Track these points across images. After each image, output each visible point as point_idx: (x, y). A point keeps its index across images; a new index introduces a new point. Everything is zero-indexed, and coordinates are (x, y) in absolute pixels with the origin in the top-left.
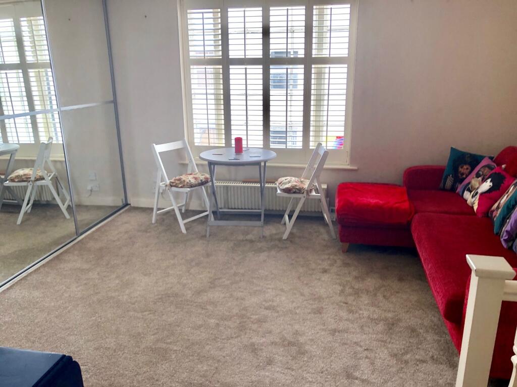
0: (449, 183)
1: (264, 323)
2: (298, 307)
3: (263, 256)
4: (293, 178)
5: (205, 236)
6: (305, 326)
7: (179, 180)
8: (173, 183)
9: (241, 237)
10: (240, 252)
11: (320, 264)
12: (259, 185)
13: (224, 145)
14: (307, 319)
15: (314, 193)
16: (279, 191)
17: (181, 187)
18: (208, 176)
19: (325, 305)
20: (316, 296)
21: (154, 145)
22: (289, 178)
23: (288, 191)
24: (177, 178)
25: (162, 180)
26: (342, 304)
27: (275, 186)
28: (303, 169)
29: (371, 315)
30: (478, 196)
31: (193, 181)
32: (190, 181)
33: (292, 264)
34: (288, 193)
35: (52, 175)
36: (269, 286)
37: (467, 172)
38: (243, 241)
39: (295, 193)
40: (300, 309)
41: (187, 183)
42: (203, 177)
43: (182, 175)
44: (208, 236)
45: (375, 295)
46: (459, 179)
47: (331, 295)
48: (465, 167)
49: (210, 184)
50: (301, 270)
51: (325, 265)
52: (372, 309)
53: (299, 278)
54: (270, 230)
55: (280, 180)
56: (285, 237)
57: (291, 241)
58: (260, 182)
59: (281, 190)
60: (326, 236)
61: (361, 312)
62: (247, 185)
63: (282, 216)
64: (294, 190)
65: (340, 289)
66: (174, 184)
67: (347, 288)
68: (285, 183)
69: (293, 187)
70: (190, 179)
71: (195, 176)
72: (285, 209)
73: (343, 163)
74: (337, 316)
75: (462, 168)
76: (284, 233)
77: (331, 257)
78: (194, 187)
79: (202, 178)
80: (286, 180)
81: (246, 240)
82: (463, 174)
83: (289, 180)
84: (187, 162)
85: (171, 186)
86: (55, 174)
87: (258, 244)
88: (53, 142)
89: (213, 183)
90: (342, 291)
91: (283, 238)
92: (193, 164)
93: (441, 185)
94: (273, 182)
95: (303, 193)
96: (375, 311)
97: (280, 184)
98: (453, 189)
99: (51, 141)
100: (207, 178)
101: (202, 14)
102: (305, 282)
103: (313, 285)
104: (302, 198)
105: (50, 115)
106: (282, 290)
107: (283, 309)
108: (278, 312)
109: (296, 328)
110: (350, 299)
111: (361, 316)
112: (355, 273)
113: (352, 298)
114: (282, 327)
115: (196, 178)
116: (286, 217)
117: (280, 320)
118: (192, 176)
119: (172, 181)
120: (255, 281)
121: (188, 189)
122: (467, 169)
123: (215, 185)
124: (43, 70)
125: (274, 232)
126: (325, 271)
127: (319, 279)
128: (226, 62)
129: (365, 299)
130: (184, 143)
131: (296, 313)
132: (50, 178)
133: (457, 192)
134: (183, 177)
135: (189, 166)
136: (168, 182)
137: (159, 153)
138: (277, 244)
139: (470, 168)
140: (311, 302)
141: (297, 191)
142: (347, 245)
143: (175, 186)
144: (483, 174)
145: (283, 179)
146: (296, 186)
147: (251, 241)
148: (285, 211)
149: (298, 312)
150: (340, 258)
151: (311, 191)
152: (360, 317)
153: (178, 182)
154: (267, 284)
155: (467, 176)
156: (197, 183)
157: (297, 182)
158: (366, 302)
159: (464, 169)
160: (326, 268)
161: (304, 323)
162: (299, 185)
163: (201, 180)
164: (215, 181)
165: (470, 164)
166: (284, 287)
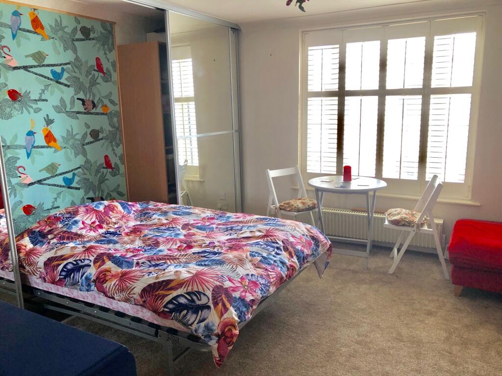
1: (352, 358)
2: (393, 348)
3: (364, 288)
4: (404, 210)
6: (397, 370)
7: (288, 204)
8: (282, 206)
9: (344, 266)
10: (340, 281)
11: (425, 305)
12: (367, 215)
13: (335, 173)
14: (401, 363)
15: (426, 228)
16: (387, 223)
17: (289, 211)
18: (315, 202)
19: (424, 350)
20: (415, 339)
21: (268, 170)
22: (399, 210)
23: (396, 223)
24: (287, 202)
25: (274, 203)
26: (445, 352)
27: (384, 216)
28: (416, 201)
29: (478, 371)
31: (301, 206)
32: (298, 205)
33: (394, 301)
34: (396, 225)
35: (185, 192)
36: (365, 320)
38: (345, 270)
39: (404, 225)
40: (394, 350)
41: (295, 207)
42: (311, 202)
43: (291, 200)
45: (487, 349)
47: (433, 341)
49: (317, 210)
50: (403, 308)
51: (431, 307)
52: (480, 364)
53: (399, 317)
54: (377, 262)
55: (390, 211)
56: (391, 271)
57: (397, 277)
58: (367, 212)
59: (389, 221)
60: (438, 276)
61: (466, 366)
63: (390, 249)
64: (403, 223)
65: (445, 336)
66: (284, 207)
67: (454, 337)
68: (394, 215)
69: (402, 220)
70: (298, 204)
71: (303, 201)
72: (395, 242)
73: (465, 198)
74: (436, 365)
76: (390, 267)
77: (441, 299)
78: (301, 211)
79: (309, 203)
80: (395, 211)
81: (349, 270)
83: (398, 211)
84: (298, 187)
85: (281, 209)
86: (186, 192)
87: (361, 275)
88: (188, 164)
89: (319, 209)
90: (448, 339)
91: (389, 273)
92: (303, 190)
94: (383, 213)
95: (413, 226)
96: (483, 367)
97: (389, 215)
99: (186, 163)
100: (315, 204)
102: (405, 322)
103: (414, 326)
104: (412, 231)
105: (188, 142)
106: (378, 326)
107: (375, 347)
108: (369, 349)
109: (387, 370)
110: (455, 349)
111: (465, 370)
112: (466, 321)
113: (458, 348)
114: (372, 365)
115: (303, 203)
116: (395, 250)
117: (370, 358)
118: (300, 201)
119: (282, 204)
120: (351, 313)
121: (295, 213)
123: (321, 211)
124: (186, 103)
125: (380, 265)
126: (430, 313)
127: (422, 321)
129: (474, 352)
130: (297, 170)
131: (389, 354)
132: (181, 195)
134: (292, 202)
135: (299, 191)
136: (278, 205)
137: (273, 178)
138: (382, 277)
140: (409, 345)
141: (406, 224)
142: (460, 288)
143: (284, 210)
145: (393, 210)
146: (405, 218)
147: (355, 272)
148: (395, 244)
149: (392, 353)
150: (451, 301)
151: (422, 225)
152: (463, 372)
153: (287, 206)
154: (363, 318)
156: (304, 208)
157: (407, 214)
158: (474, 355)
160: (433, 310)
161: (397, 366)
162: (409, 218)
163: (309, 206)
164: (321, 208)
166: (380, 324)
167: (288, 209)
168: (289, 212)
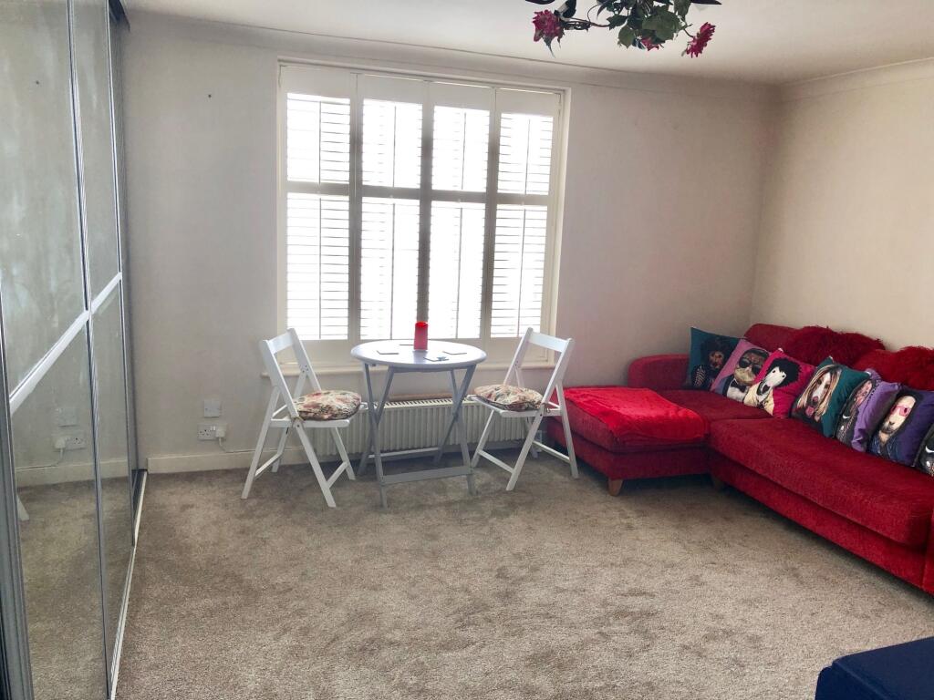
0: (700, 378)
4: (510, 387)
5: (382, 506)
8: (306, 412)
9: (440, 499)
13: (346, 337)
16: (501, 410)
17: (329, 419)
21: (267, 339)
23: (518, 407)
30: (771, 391)
37: (719, 360)
44: (385, 503)
46: (713, 372)
48: (717, 354)
56: (510, 485)
57: (523, 492)
62: (398, 406)
66: (312, 414)
73: (539, 359)
75: (713, 355)
82: (715, 364)
83: (503, 390)
91: (507, 489)
92: (312, 375)
93: (689, 381)
95: (538, 409)
98: (706, 386)
101: (318, 104)
115: (343, 401)
119: (303, 408)
122: (720, 356)
128: (356, 190)
130: (293, 336)
133: (712, 389)
136: (297, 411)
137: (275, 354)
139: (723, 355)
144: (751, 362)
148: (477, 443)
153: (318, 410)
155: (722, 367)
159: (716, 357)
165: (722, 350)
167: (326, 417)
168: (331, 422)
